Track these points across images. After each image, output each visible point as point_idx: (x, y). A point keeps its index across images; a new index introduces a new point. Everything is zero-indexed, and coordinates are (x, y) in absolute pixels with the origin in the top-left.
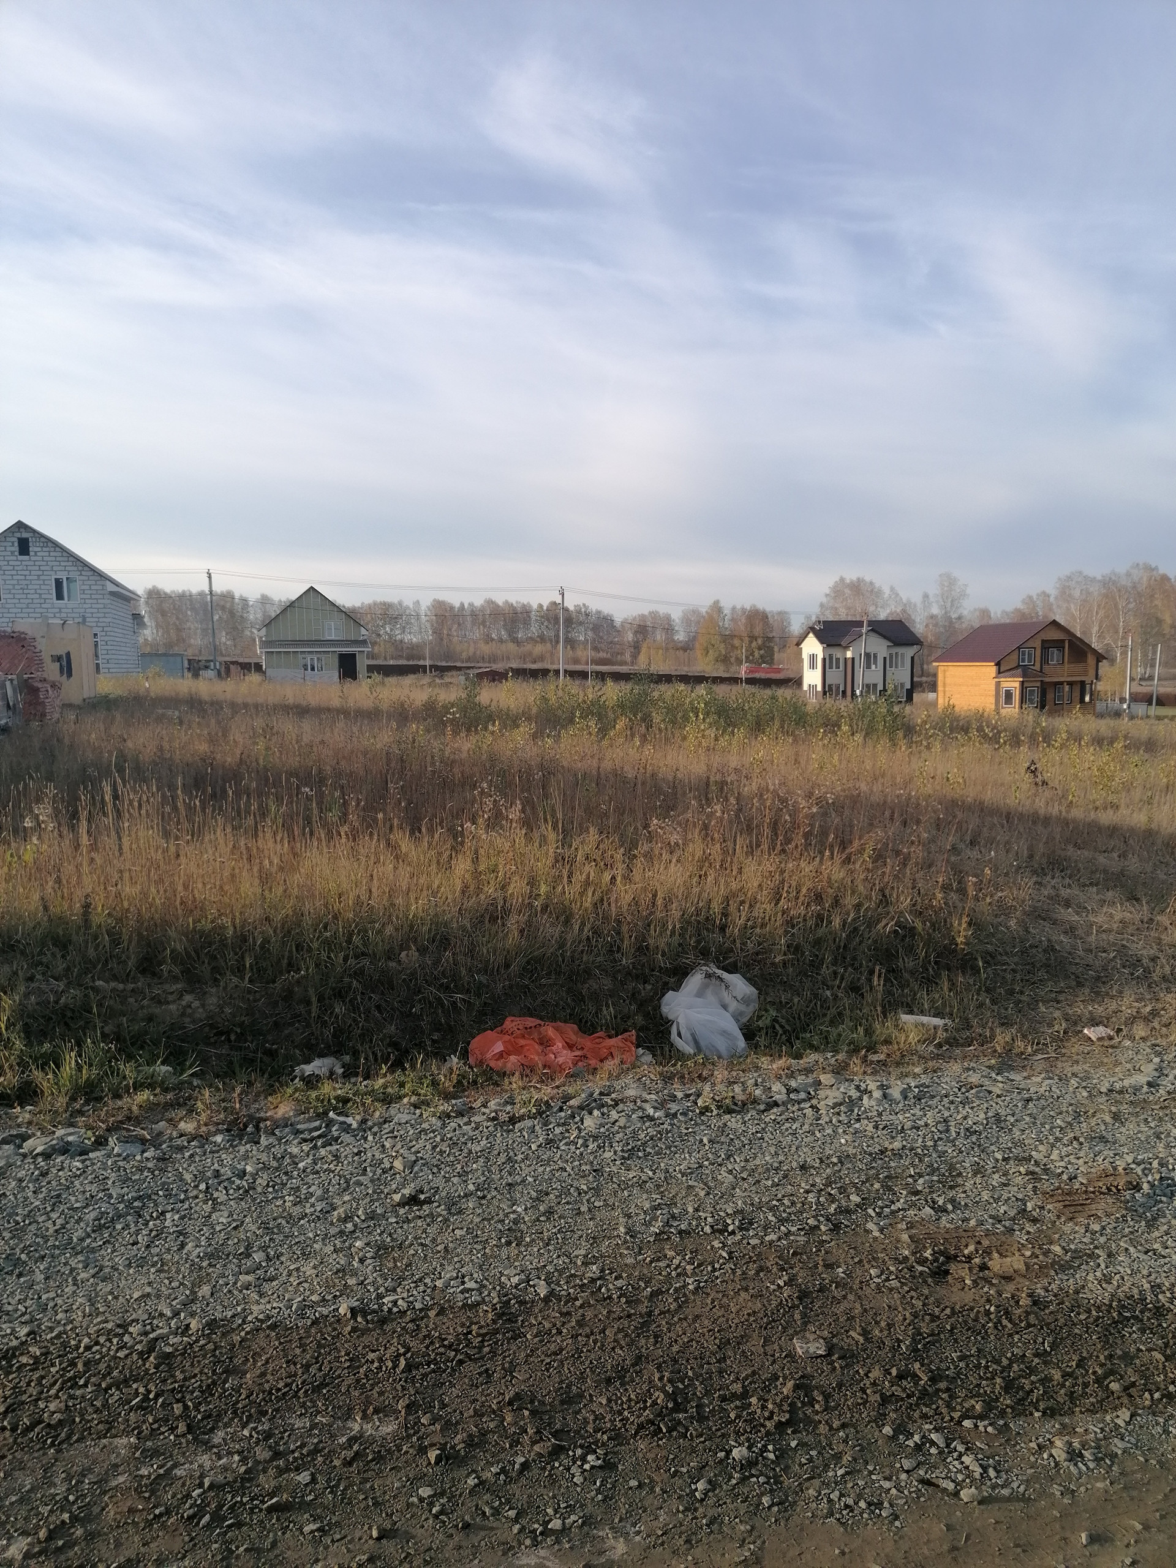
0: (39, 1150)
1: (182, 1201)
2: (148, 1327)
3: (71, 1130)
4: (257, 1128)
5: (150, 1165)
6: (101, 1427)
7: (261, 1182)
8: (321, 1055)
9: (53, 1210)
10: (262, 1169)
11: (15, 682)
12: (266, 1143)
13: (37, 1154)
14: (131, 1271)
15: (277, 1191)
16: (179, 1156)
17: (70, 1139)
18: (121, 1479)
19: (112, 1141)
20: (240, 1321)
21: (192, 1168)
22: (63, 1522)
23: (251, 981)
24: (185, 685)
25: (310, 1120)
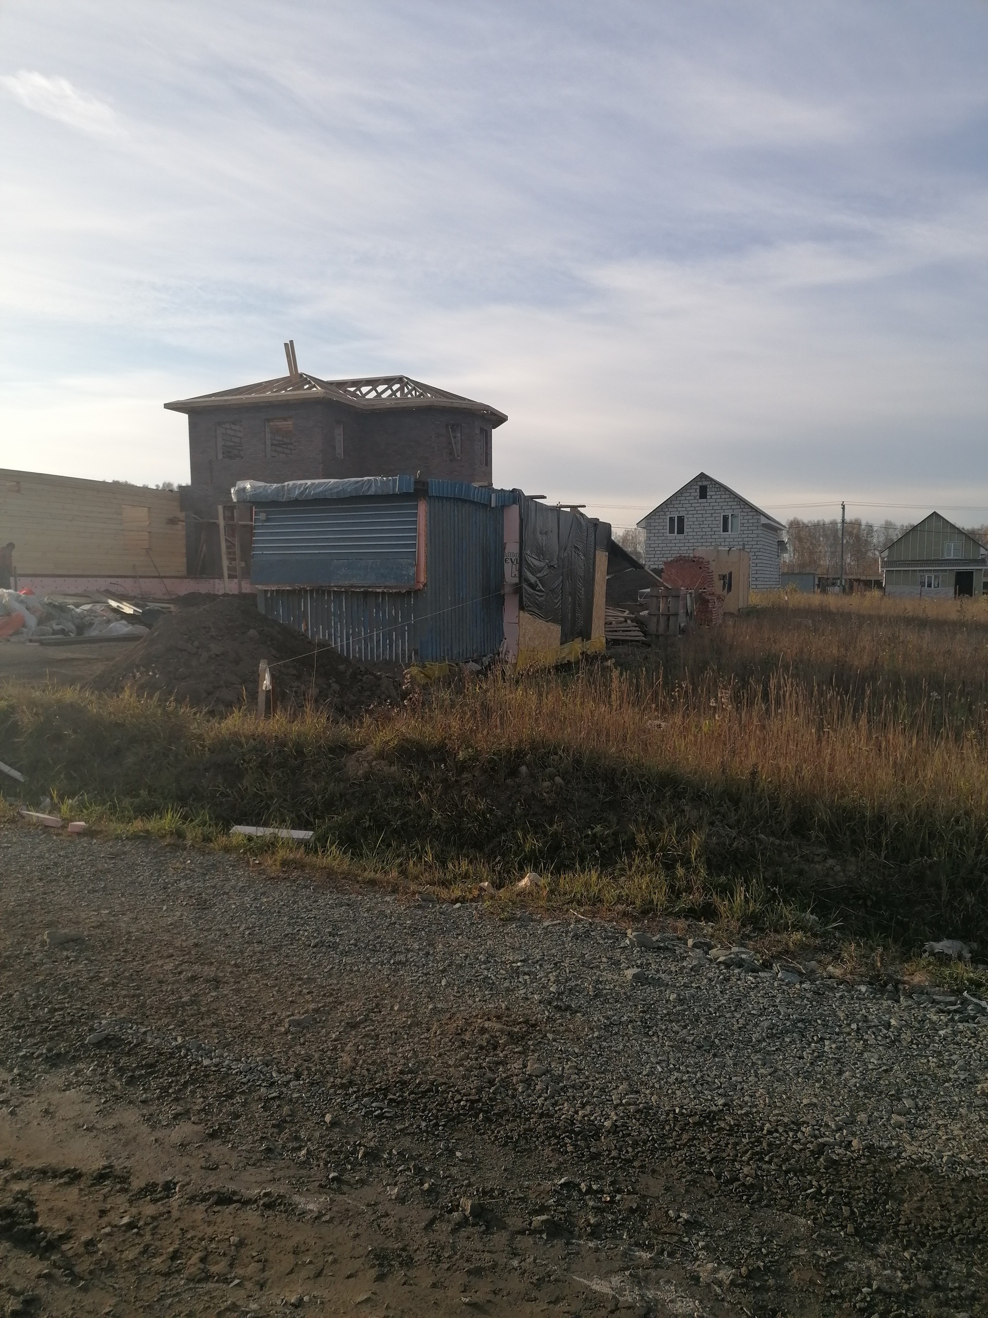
0: (721, 959)
1: (838, 1034)
2: (817, 1132)
3: (743, 950)
4: (897, 989)
5: (808, 995)
6: (783, 1201)
7: (907, 1036)
8: (949, 937)
9: (735, 1010)
10: (904, 1026)
11: (693, 595)
12: (905, 1004)
13: (720, 962)
14: (800, 1080)
15: (920, 1050)
16: (831, 994)
17: (744, 956)
18: (803, 1252)
19: (776, 967)
20: (895, 1154)
21: (843, 1008)
22: (759, 1267)
23: (885, 858)
24: (816, 599)
25: (944, 994)
